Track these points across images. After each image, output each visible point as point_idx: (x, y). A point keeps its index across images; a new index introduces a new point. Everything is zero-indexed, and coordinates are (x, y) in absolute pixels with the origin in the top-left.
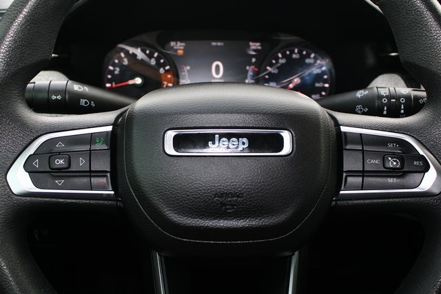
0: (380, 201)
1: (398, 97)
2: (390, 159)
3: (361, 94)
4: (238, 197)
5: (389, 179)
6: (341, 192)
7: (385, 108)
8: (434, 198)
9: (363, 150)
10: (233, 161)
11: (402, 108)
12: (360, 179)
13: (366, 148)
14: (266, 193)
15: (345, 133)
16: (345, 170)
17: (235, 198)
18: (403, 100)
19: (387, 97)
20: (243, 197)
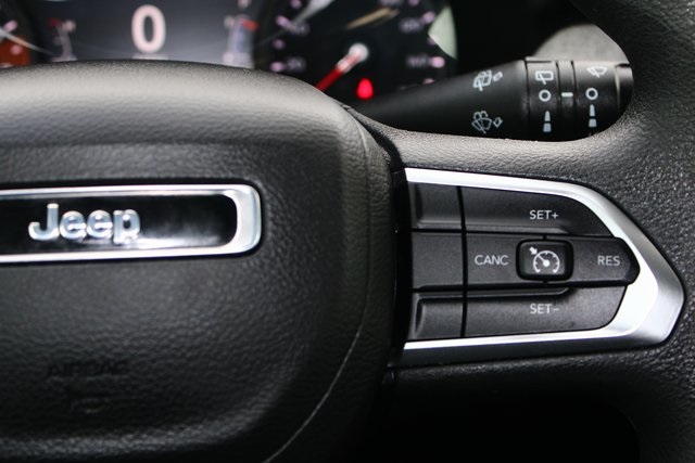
0: (510, 365)
1: (578, 87)
2: (533, 251)
3: (486, 81)
4: (114, 371)
5: (532, 306)
6: (409, 346)
7: (547, 117)
8: (653, 352)
9: (463, 231)
10: (98, 273)
11: (592, 113)
12: (458, 310)
13: (471, 224)
14: (190, 359)
15: (417, 186)
16: (417, 285)
17: (106, 375)
18: (592, 95)
19: (550, 86)
20: (127, 371)
